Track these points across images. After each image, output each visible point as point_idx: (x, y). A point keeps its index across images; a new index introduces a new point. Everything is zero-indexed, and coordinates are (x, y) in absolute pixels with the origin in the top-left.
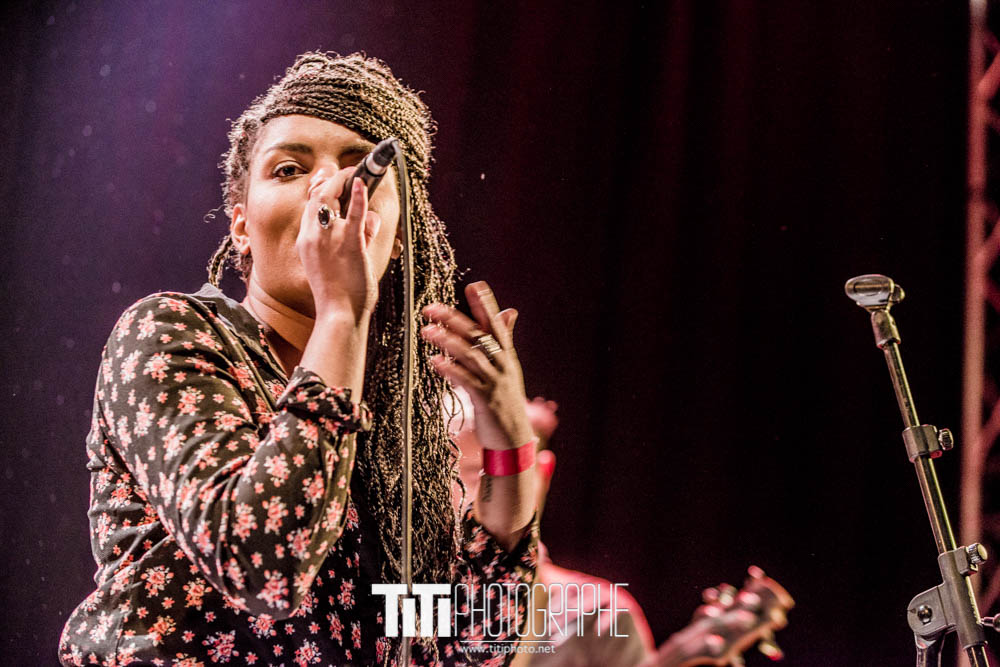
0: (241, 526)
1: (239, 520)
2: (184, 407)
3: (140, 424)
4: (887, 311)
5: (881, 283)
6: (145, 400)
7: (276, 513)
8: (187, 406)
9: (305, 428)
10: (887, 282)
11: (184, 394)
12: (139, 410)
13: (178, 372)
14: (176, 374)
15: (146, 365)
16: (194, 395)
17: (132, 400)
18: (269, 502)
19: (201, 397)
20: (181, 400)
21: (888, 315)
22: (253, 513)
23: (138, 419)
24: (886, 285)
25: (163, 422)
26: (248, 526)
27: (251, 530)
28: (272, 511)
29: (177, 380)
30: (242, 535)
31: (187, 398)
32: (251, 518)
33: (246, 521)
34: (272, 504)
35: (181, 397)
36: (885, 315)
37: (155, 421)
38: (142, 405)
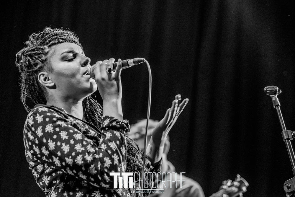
0: (107, 164)
1: (106, 162)
2: (63, 137)
3: (51, 147)
4: (276, 97)
5: (274, 88)
6: (49, 139)
7: (116, 158)
8: (64, 137)
9: (116, 133)
10: (276, 88)
11: (61, 134)
12: (49, 143)
13: (56, 128)
14: (56, 129)
15: (45, 129)
16: (64, 133)
17: (45, 141)
18: (114, 155)
19: (67, 133)
20: (61, 136)
21: (277, 98)
22: (110, 159)
23: (50, 145)
24: (276, 89)
25: (59, 144)
26: (109, 163)
27: (110, 164)
28: (115, 158)
29: (57, 130)
30: (108, 166)
31: (63, 134)
32: (110, 161)
33: (108, 162)
34: (115, 156)
35: (61, 135)
36: (276, 98)
37: (56, 144)
38: (49, 141)
